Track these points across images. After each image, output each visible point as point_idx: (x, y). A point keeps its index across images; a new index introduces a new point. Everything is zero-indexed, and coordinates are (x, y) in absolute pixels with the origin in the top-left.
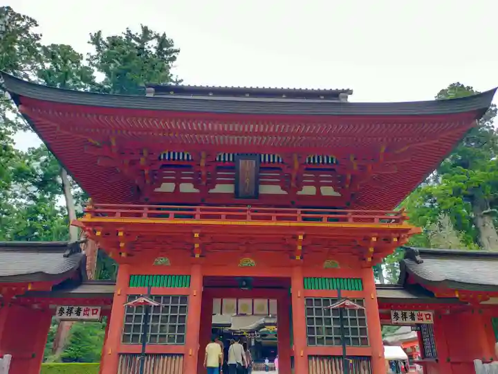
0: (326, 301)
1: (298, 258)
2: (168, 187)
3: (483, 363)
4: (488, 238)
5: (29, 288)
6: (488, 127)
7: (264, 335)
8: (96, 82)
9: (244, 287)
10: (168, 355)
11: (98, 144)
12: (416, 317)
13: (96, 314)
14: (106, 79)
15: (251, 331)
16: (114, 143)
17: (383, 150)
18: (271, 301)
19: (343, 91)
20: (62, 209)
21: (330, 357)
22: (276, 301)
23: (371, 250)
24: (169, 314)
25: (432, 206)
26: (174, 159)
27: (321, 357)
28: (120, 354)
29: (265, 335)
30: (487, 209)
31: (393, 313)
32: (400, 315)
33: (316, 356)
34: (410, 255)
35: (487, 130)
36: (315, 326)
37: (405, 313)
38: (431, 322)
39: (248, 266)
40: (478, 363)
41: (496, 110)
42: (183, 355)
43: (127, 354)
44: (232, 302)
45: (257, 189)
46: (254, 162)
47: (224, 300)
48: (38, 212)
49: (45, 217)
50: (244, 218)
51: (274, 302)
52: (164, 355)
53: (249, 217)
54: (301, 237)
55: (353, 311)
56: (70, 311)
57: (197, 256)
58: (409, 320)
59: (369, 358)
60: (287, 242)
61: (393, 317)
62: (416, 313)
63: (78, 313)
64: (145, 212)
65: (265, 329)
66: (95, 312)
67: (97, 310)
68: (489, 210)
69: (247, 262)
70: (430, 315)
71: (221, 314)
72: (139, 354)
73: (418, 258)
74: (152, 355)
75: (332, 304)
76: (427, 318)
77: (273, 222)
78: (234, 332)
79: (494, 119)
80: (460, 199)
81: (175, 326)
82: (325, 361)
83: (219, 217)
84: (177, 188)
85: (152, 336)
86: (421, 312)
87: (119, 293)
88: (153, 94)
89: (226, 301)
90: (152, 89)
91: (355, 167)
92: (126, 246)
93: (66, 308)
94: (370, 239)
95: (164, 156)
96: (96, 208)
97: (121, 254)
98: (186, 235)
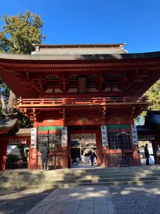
0: (115, 133)
1: (104, 117)
9: (83, 129)
10: (56, 155)
18: (93, 134)
22: (95, 134)
23: (133, 112)
26: (52, 79)
33: (112, 154)
36: (111, 142)
44: (78, 135)
45: (86, 90)
46: (85, 79)
47: (75, 134)
54: (105, 109)
55: (126, 136)
56: (15, 141)
57: (64, 118)
63: (18, 141)
64: (43, 101)
81: (58, 145)
88: (39, 49)
89: (76, 135)
90: (38, 47)
91: (126, 80)
92: (36, 115)
93: (12, 140)
94: (133, 108)
95: (48, 78)
96: (23, 101)
97: (34, 118)
98: (59, 110)
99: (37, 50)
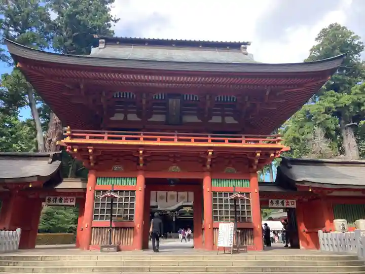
0: (226, 194)
1: (208, 166)
2: (119, 117)
3: (324, 232)
5: (30, 186)
6: (356, 60)
7: (182, 214)
9: (172, 184)
11: (71, 88)
12: (285, 204)
13: (73, 201)
15: (173, 211)
16: (82, 87)
17: (268, 93)
18: (189, 193)
19: (244, 43)
22: (193, 193)
23: (257, 161)
24: (123, 202)
26: (123, 97)
28: (92, 227)
30: (349, 123)
31: (270, 201)
32: (274, 202)
35: (355, 62)
36: (218, 209)
37: (278, 201)
38: (295, 206)
39: (175, 172)
40: (320, 232)
41: (363, 47)
42: (133, 228)
43: (97, 227)
44: (164, 193)
45: (181, 118)
46: (179, 100)
50: (172, 140)
51: (191, 194)
53: (176, 140)
54: (210, 153)
55: (243, 200)
56: (55, 200)
57: (141, 165)
58: (280, 206)
59: (252, 230)
60: (201, 156)
61: (270, 203)
62: (285, 201)
63: (60, 201)
64: (106, 135)
65: (183, 209)
66: (72, 200)
67: (73, 199)
68: (352, 123)
69: (175, 169)
70: (294, 202)
71: (156, 201)
73: (289, 165)
75: (230, 196)
76: (292, 204)
77: (192, 143)
79: (361, 53)
80: (330, 116)
81: (127, 210)
83: (155, 140)
84: (126, 117)
86: (288, 200)
87: (90, 189)
88: (104, 44)
89: (160, 193)
90: (104, 40)
91: (248, 105)
92: (94, 159)
93: (52, 198)
94: (256, 154)
95: (117, 95)
96: (73, 132)
97: (90, 163)
98: (133, 151)
99: (101, 46)
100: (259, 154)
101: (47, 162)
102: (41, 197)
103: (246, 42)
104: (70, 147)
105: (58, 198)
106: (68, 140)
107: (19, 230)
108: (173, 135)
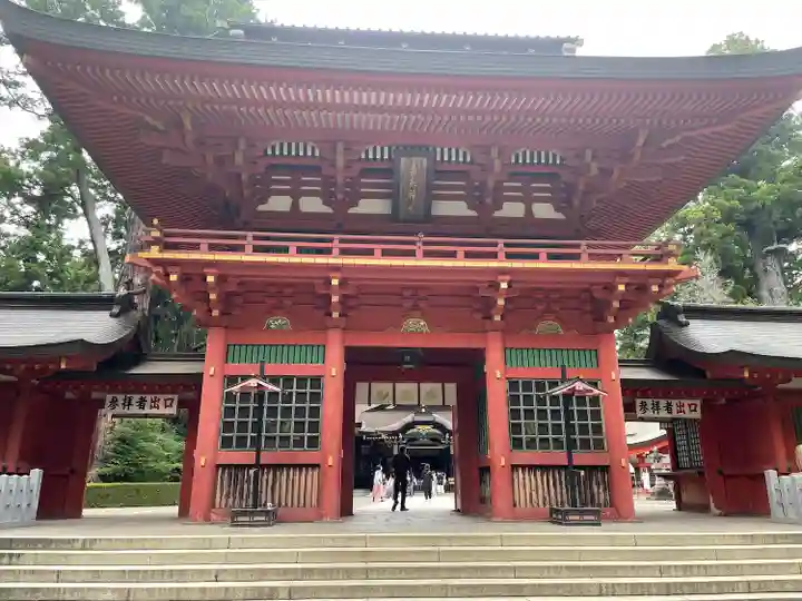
0: (540, 384)
1: (497, 318)
2: (279, 204)
3: (779, 474)
4: (770, 291)
5: (63, 366)
7: (412, 440)
8: (127, 22)
9: (407, 363)
10: (295, 466)
11: (161, 127)
12: (674, 408)
13: (171, 405)
14: (144, 17)
15: (395, 433)
16: (188, 125)
17: (641, 141)
18: (447, 385)
19: (569, 40)
20: (82, 242)
21: (545, 468)
22: (455, 385)
23: (616, 304)
24: (294, 405)
25: (685, 240)
27: (532, 468)
28: (218, 466)
29: (415, 439)
30: (772, 245)
31: (638, 401)
32: (649, 406)
33: (523, 467)
34: (669, 313)
36: (523, 421)
37: (658, 403)
38: (697, 415)
39: (416, 332)
40: (771, 474)
42: (318, 466)
43: (229, 466)
44: (386, 387)
45: (428, 208)
46: (425, 160)
47: (373, 385)
48: (37, 248)
49: (49, 257)
50: (411, 254)
51: (451, 388)
52: (288, 466)
53: (419, 253)
54: (504, 285)
55: (581, 400)
56: (128, 403)
57: (335, 315)
58: (662, 413)
59: (605, 469)
60: (482, 293)
61: (638, 409)
62: (674, 402)
63: (142, 404)
64: (249, 242)
65: (415, 430)
66: (169, 402)
67: (173, 400)
68: (775, 246)
69: (416, 324)
70: (696, 405)
71: (369, 405)
72: (250, 467)
73: (682, 318)
74: (268, 466)
75: (550, 388)
76: (691, 410)
77: (459, 260)
78: (368, 434)
81: (303, 423)
82: (538, 473)
83: (370, 253)
84: (295, 204)
85: (267, 437)
86: (682, 401)
87: (212, 372)
89: (378, 387)
91: (594, 170)
92: (220, 298)
93: (121, 398)
94: (616, 288)
95: (273, 149)
96: (167, 235)
97: (211, 311)
98: (316, 281)
100: (622, 288)
101: (107, 313)
102: (95, 395)
103: (573, 36)
104: (160, 270)
105: (136, 398)
106: (155, 252)
107: (36, 475)
108: (413, 243)
